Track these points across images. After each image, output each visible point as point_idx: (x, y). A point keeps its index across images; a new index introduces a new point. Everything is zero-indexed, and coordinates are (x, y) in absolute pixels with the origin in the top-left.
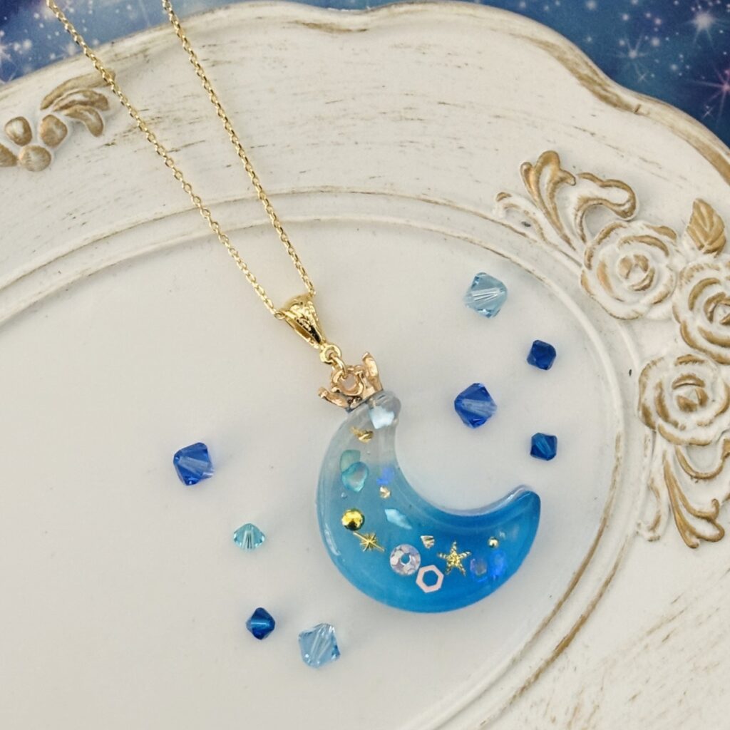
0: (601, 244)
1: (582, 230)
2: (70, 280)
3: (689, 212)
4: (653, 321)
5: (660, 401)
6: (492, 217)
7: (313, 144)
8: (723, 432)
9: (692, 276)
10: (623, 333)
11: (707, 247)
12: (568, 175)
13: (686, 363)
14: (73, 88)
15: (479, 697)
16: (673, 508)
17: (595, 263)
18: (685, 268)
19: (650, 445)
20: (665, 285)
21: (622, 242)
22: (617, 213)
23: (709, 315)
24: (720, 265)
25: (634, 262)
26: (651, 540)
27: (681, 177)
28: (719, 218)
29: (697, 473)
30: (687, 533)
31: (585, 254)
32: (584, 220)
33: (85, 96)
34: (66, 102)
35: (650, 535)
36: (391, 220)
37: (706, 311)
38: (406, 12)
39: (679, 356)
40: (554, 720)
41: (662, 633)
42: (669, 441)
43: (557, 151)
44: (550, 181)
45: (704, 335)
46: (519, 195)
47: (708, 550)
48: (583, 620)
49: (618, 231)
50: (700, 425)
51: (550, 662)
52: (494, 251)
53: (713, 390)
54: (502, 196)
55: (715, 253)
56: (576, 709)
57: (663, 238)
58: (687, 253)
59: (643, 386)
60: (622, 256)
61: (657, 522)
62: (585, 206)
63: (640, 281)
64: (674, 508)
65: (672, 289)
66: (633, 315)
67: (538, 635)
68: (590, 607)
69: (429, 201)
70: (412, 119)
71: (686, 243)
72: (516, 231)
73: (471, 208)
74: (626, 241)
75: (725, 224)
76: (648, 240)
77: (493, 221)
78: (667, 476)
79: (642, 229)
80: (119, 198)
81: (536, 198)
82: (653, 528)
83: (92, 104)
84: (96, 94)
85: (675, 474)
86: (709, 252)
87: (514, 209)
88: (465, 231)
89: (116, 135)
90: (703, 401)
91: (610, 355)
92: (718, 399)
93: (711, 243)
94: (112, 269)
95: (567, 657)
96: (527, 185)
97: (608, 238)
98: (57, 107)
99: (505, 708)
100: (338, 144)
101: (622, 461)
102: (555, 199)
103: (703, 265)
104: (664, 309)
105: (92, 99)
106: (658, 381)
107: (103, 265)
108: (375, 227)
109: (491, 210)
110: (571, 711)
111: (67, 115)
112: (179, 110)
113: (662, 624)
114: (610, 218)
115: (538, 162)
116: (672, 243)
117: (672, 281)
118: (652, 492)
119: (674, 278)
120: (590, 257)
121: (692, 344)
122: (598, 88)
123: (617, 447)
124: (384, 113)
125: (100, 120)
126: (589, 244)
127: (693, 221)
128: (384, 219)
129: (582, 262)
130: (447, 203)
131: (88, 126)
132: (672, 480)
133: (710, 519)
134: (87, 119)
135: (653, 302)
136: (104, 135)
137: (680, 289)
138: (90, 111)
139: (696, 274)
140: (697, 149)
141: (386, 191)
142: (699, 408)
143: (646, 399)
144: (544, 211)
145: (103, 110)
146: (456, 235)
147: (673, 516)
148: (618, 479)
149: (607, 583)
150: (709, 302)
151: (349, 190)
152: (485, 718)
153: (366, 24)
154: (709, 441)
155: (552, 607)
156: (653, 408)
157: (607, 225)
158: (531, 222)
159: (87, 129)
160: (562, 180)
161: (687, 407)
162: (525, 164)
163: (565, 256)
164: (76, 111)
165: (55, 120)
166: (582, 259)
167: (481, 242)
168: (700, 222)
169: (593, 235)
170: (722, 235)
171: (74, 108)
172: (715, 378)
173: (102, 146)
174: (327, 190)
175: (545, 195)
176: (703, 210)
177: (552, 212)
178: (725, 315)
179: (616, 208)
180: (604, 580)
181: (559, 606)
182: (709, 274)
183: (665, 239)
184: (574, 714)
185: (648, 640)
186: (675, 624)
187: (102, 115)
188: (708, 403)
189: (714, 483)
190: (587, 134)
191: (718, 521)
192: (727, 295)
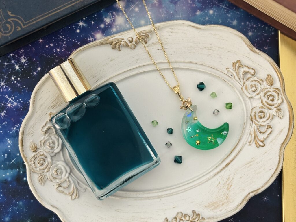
1: (243, 78)
3: (266, 77)
4: (255, 99)
5: (255, 115)
7: (189, 52)
8: (267, 124)
10: (249, 101)
12: (242, 66)
13: (262, 108)
14: (143, 32)
15: (208, 173)
17: (245, 85)
18: (264, 88)
19: (251, 125)
20: (259, 91)
22: (251, 75)
24: (271, 88)
25: (253, 85)
26: (249, 145)
28: (273, 78)
29: (261, 132)
30: (257, 144)
32: (244, 75)
34: (141, 35)
35: (248, 144)
37: (267, 97)
38: (213, 26)
39: (260, 106)
40: (223, 180)
41: (249, 165)
42: (256, 124)
43: (240, 60)
44: (238, 66)
45: (266, 102)
46: (231, 69)
47: (261, 148)
48: (232, 160)
49: (251, 78)
50: (263, 121)
51: (224, 168)
52: (224, 80)
53: (266, 115)
55: (271, 86)
56: (229, 178)
57: (260, 81)
58: (265, 85)
59: (252, 112)
60: (251, 84)
62: (245, 72)
63: (254, 90)
64: (255, 139)
66: (251, 97)
67: (222, 162)
68: (234, 158)
69: (212, 68)
70: (211, 50)
71: (265, 83)
72: (229, 76)
73: (221, 70)
74: (252, 81)
75: (274, 80)
76: (257, 81)
77: (224, 73)
79: (256, 79)
81: (234, 70)
82: (250, 142)
83: (146, 36)
84: (147, 34)
85: (256, 131)
86: (269, 85)
87: (229, 71)
88: (218, 75)
89: (150, 44)
90: (264, 117)
91: (245, 105)
92: (267, 117)
93: (270, 83)
95: (228, 168)
96: (233, 67)
97: (248, 80)
99: (213, 176)
100: (194, 53)
101: (245, 128)
102: (238, 70)
103: (268, 88)
104: (258, 96)
106: (255, 111)
107: (142, 71)
108: (200, 72)
109: (224, 71)
110: (227, 179)
111: (141, 38)
114: (249, 76)
115: (236, 62)
117: (261, 90)
118: (250, 135)
120: (244, 83)
121: (263, 104)
122: (251, 48)
123: (244, 125)
124: (205, 48)
126: (244, 81)
128: (202, 70)
129: (242, 84)
130: (215, 68)
132: (255, 133)
133: (262, 142)
134: (144, 40)
135: (256, 94)
136: (147, 44)
137: (262, 92)
138: (146, 38)
139: (266, 90)
140: (270, 63)
141: (203, 64)
143: (252, 115)
144: (236, 73)
146: (216, 76)
148: (243, 131)
150: (268, 96)
152: (209, 178)
153: (204, 28)
154: (264, 125)
155: (226, 156)
156: (253, 117)
158: (233, 75)
159: (144, 42)
160: (240, 66)
161: (261, 118)
162: (233, 62)
163: (238, 83)
165: (138, 38)
167: (221, 78)
168: (268, 79)
169: (245, 79)
170: (273, 82)
171: (143, 37)
172: (267, 112)
173: (146, 46)
174: (191, 62)
175: (236, 69)
176: (269, 76)
177: (238, 73)
178: (271, 99)
180: (238, 152)
181: (228, 156)
182: (269, 90)
183: (261, 81)
184: (228, 179)
185: (246, 166)
186: (252, 163)
187: (148, 39)
188: (265, 117)
189: (264, 134)
190: (247, 58)
191: (264, 142)
192: (272, 95)
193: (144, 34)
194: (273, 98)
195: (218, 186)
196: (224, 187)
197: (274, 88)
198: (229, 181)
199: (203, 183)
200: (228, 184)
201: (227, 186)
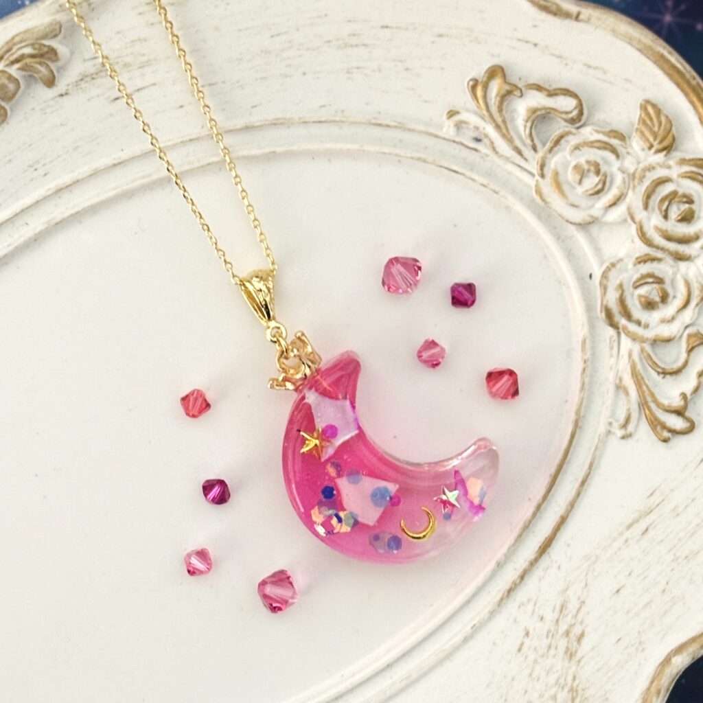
0: (553, 152)
1: (532, 140)
2: (37, 231)
3: (636, 114)
4: (607, 224)
5: (622, 301)
6: (443, 136)
7: (262, 78)
8: (686, 327)
9: (644, 177)
10: (580, 238)
11: (656, 146)
12: (514, 88)
13: (645, 262)
14: (21, 42)
15: (468, 602)
16: (643, 406)
17: (548, 172)
18: (636, 170)
19: (615, 345)
20: (619, 188)
21: (572, 148)
22: (566, 120)
23: (663, 213)
24: (671, 163)
25: (586, 167)
26: (623, 438)
27: (627, 80)
28: (667, 117)
29: (663, 369)
30: (659, 428)
31: (537, 163)
32: (533, 129)
33: (35, 49)
34: (15, 56)
35: (620, 433)
36: (345, 146)
37: (661, 212)
39: (637, 255)
40: (542, 619)
41: (642, 526)
42: (634, 340)
43: (503, 65)
44: (497, 95)
45: (660, 233)
46: (468, 111)
47: (680, 443)
48: (563, 520)
49: (567, 138)
50: (663, 321)
51: (534, 563)
52: (447, 168)
53: (673, 287)
54: (452, 114)
55: (664, 153)
56: (563, 607)
58: (639, 153)
59: (605, 289)
60: (574, 163)
61: (628, 420)
62: (534, 116)
63: (593, 185)
64: (643, 404)
65: (625, 191)
66: (588, 219)
67: (520, 538)
68: (569, 508)
69: (380, 125)
70: (357, 46)
71: (636, 144)
72: (468, 147)
73: (422, 128)
74: (577, 148)
75: (673, 123)
76: (597, 145)
77: (444, 139)
78: (635, 374)
79: (591, 134)
80: (78, 147)
81: (485, 112)
82: (625, 426)
83: (42, 56)
84: (45, 46)
85: (641, 371)
86: (658, 151)
87: (464, 125)
88: (418, 152)
89: (68, 85)
90: (664, 298)
91: (570, 261)
92: (679, 295)
93: (661, 142)
94: (77, 217)
95: (550, 557)
96: (476, 102)
97: (558, 147)
98: (7, 62)
99: (493, 611)
100: (286, 76)
101: (589, 363)
102: (504, 112)
103: (654, 165)
104: (620, 210)
105: (41, 52)
106: (618, 282)
108: (330, 155)
109: (442, 128)
110: (558, 608)
111: (19, 69)
112: (127, 55)
113: (640, 517)
114: (560, 127)
115: (484, 76)
116: (622, 145)
117: (624, 183)
118: (621, 392)
119: (627, 180)
120: (542, 166)
121: (648, 242)
123: (583, 350)
124: (329, 42)
125: (52, 72)
126: (541, 153)
127: (641, 122)
128: (338, 146)
129: (535, 171)
130: (399, 125)
131: (41, 78)
132: (639, 377)
133: (679, 413)
134: (38, 72)
135: (608, 205)
136: (57, 86)
137: (634, 190)
138: (40, 63)
140: (640, 50)
141: (338, 119)
142: (660, 305)
143: (608, 301)
144: (494, 125)
145: (53, 61)
146: (409, 155)
147: (643, 412)
148: (587, 380)
149: (583, 483)
150: (663, 200)
151: (301, 121)
152: (475, 622)
154: (673, 336)
155: (531, 510)
156: (615, 309)
157: (556, 134)
158: (482, 137)
159: (39, 81)
160: (509, 93)
161: (649, 305)
162: (471, 80)
163: (517, 167)
164: (26, 64)
165: (7, 75)
166: (535, 169)
167: (434, 160)
168: (649, 122)
169: (544, 144)
170: (671, 135)
171: (24, 61)
172: (675, 274)
173: (55, 97)
174: (279, 122)
175: (494, 109)
176: (650, 109)
177: (501, 125)
178: (680, 212)
179: (564, 116)
180: (580, 480)
181: (538, 508)
182: (661, 173)
183: (615, 142)
184: (561, 611)
185: (627, 534)
186: (652, 517)
187: (53, 66)
188: (670, 299)
189: (681, 377)
190: (531, 46)
191: (687, 414)
192: (681, 191)
193: (28, 51)
194: (687, 206)
195: (525, 649)
196: (550, 647)
197: (683, 162)
198: (569, 619)
199: (456, 649)
200: (567, 633)
201: (563, 644)
